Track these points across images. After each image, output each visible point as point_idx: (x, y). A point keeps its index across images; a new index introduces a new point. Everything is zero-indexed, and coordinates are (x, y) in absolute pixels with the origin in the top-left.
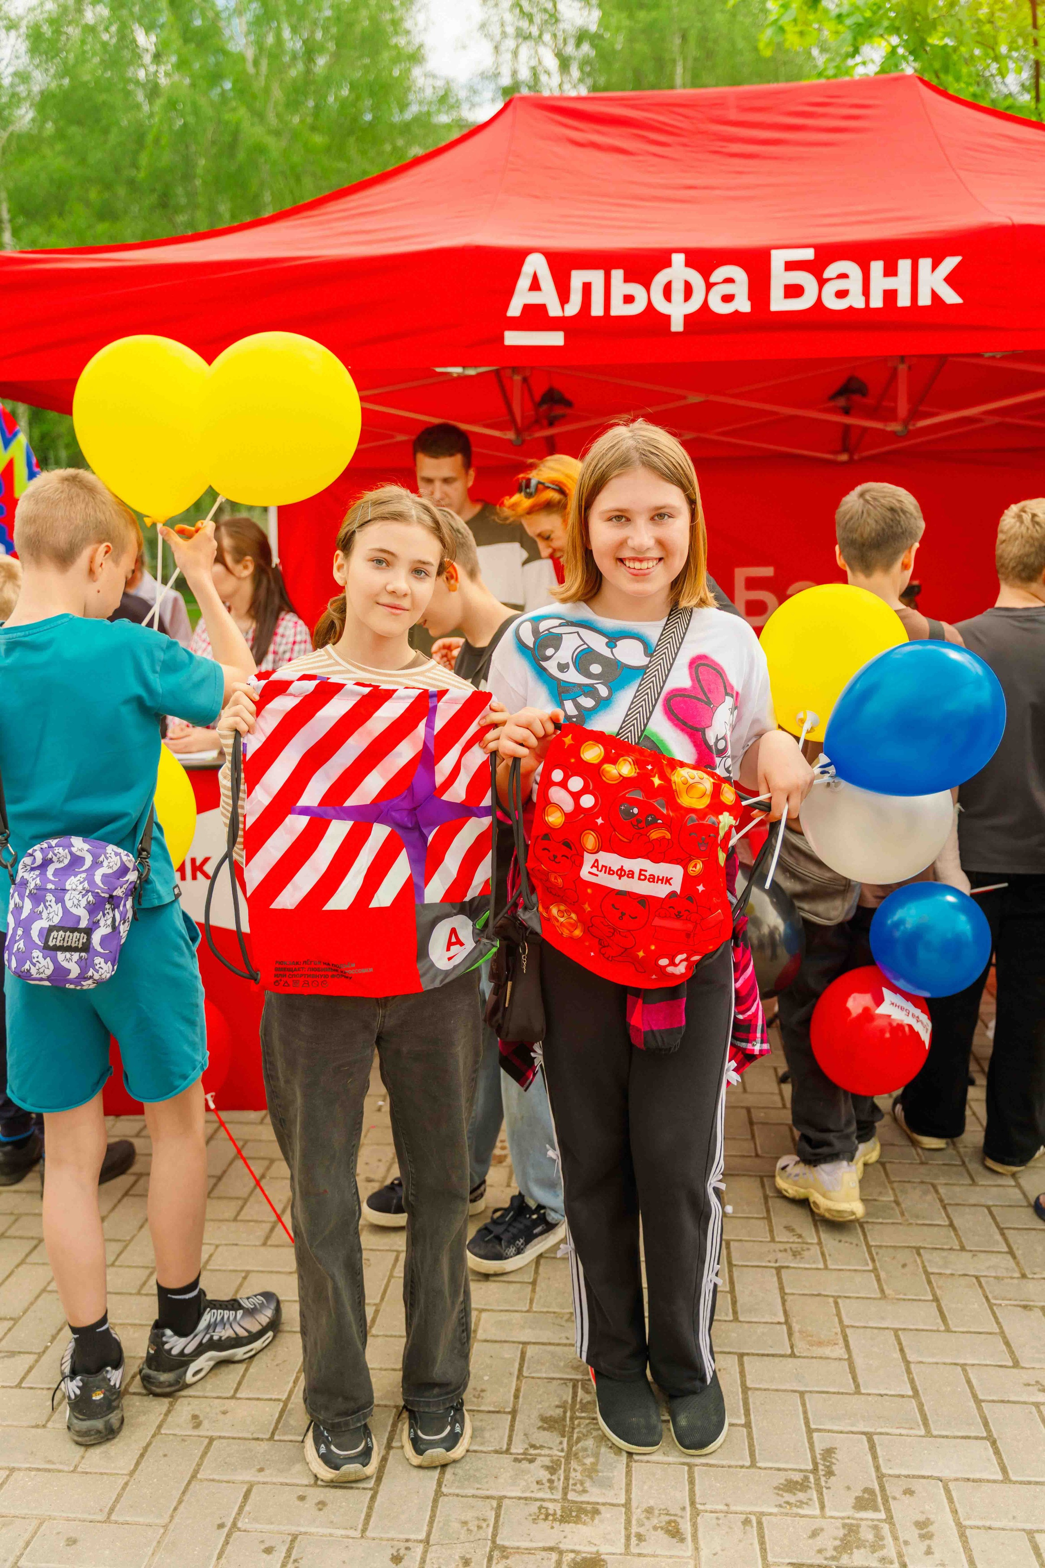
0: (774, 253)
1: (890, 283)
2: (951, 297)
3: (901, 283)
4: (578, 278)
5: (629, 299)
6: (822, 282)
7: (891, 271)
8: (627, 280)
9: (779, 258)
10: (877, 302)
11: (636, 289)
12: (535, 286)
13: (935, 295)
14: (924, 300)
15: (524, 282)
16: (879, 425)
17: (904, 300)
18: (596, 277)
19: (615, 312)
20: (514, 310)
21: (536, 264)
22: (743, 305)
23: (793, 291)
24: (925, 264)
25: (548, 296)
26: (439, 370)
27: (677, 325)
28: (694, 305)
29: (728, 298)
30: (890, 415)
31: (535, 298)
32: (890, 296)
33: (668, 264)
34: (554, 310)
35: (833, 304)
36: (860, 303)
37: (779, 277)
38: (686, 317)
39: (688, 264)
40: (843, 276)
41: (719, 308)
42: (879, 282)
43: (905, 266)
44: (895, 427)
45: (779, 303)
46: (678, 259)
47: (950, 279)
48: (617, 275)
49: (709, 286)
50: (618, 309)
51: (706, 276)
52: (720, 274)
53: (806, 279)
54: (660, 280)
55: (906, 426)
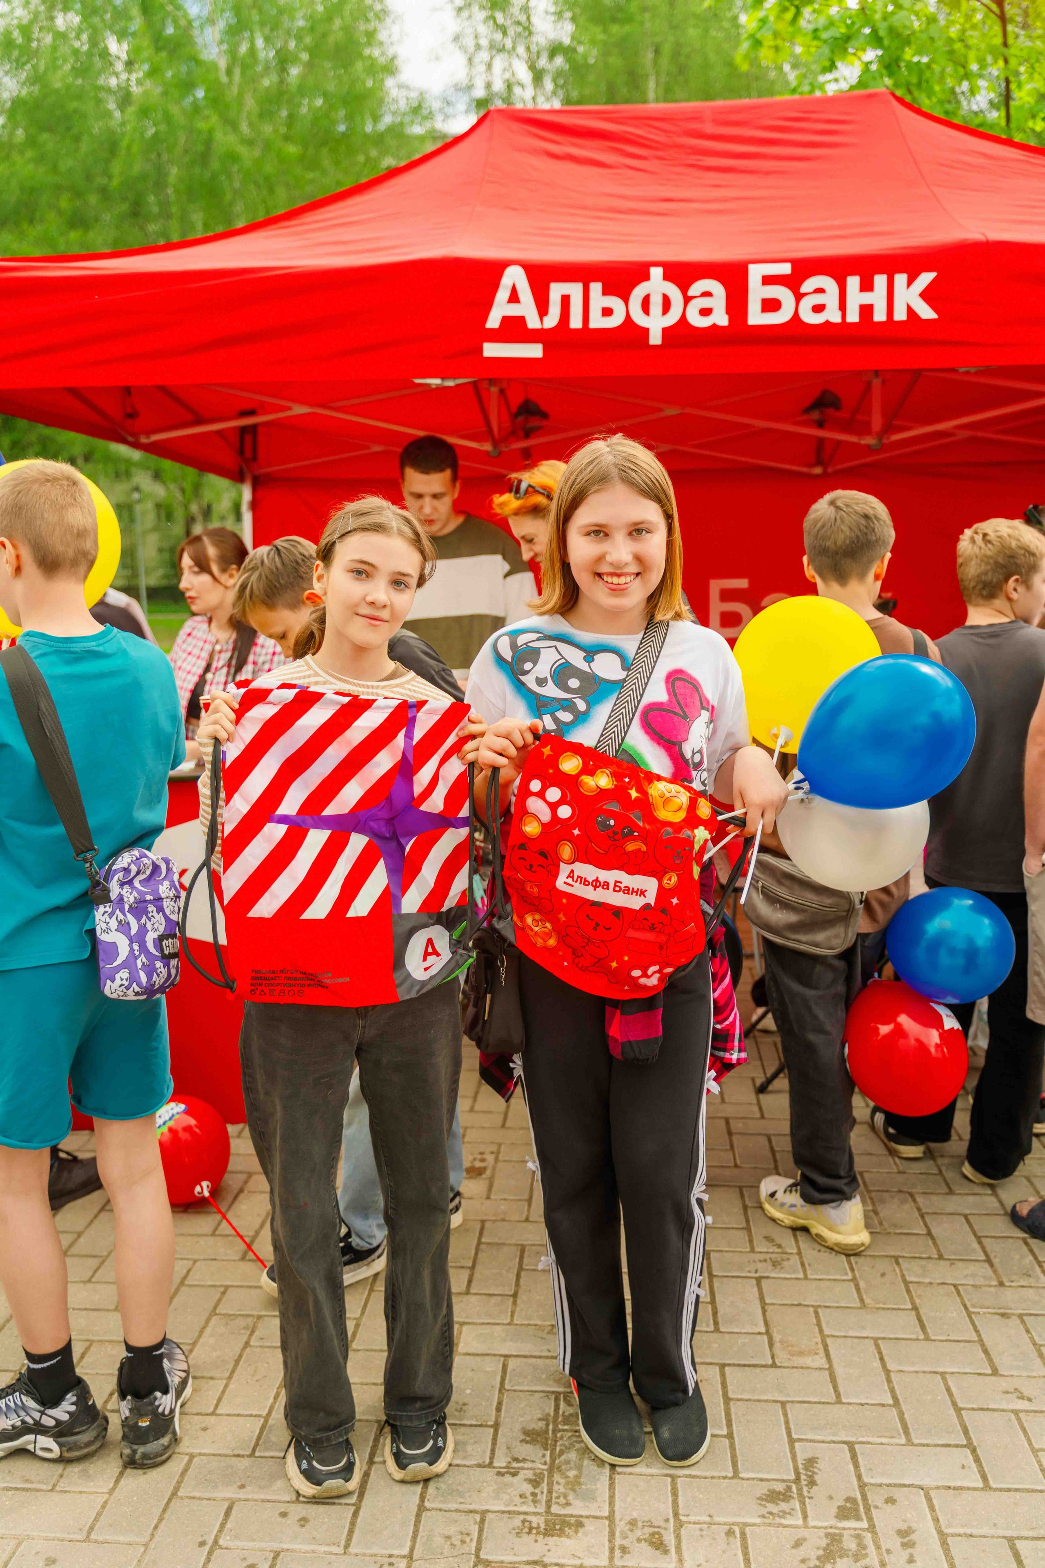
0: (751, 267)
1: (867, 298)
2: (926, 312)
3: (877, 298)
4: (557, 290)
5: (607, 312)
6: (799, 297)
7: (867, 286)
8: (606, 292)
9: (756, 273)
10: (853, 317)
11: (615, 303)
12: (514, 298)
13: (910, 311)
14: (900, 315)
15: (502, 295)
16: (853, 439)
17: (880, 316)
18: (574, 290)
19: (592, 325)
20: (493, 321)
21: (515, 276)
22: (721, 318)
23: (771, 305)
24: (901, 279)
25: (527, 309)
26: (417, 381)
27: (655, 339)
28: (672, 318)
29: (706, 312)
30: (865, 429)
31: (513, 310)
32: (866, 310)
33: (647, 277)
34: (533, 322)
35: (810, 318)
36: (836, 318)
37: (757, 292)
38: (665, 330)
39: (666, 277)
40: (820, 291)
41: (697, 321)
42: (856, 298)
43: (880, 281)
44: (870, 441)
45: (756, 317)
46: (656, 273)
47: (925, 295)
48: (596, 288)
49: (687, 300)
50: (597, 322)
51: (684, 289)
52: (696, 288)
53: (783, 294)
54: (638, 293)
55: (880, 440)
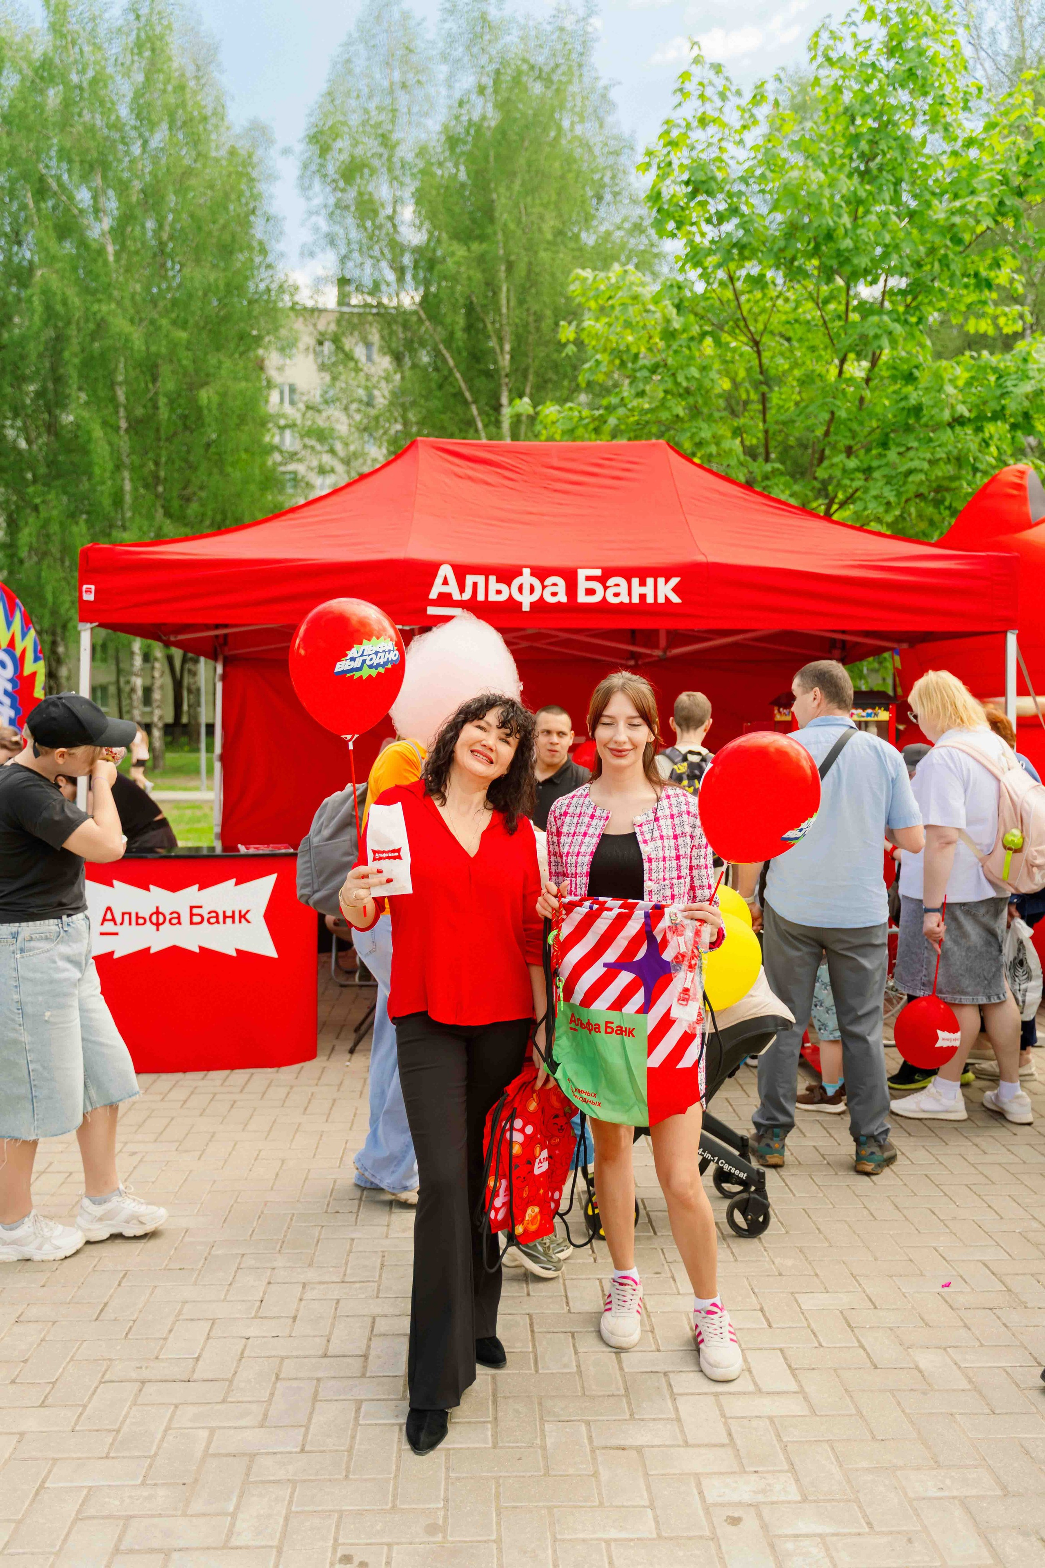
0: (580, 571)
1: (643, 590)
2: (675, 599)
3: (648, 590)
4: (470, 579)
5: (499, 592)
6: (606, 588)
7: (643, 583)
8: (498, 581)
9: (582, 574)
10: (636, 600)
11: (503, 587)
12: (445, 582)
13: (667, 598)
14: (661, 600)
15: (439, 580)
16: (648, 651)
17: (650, 600)
18: (480, 579)
19: (490, 599)
20: (433, 595)
21: (446, 571)
22: (562, 598)
23: (590, 592)
24: (661, 581)
25: (453, 588)
27: (526, 608)
28: (535, 597)
29: (554, 594)
30: (656, 646)
31: (445, 589)
32: (643, 597)
33: (520, 574)
34: (456, 596)
35: (612, 600)
36: (626, 600)
37: (582, 585)
38: (532, 604)
39: (532, 574)
40: (617, 585)
41: (550, 599)
42: (637, 590)
43: (650, 581)
44: (658, 653)
45: (582, 598)
46: (526, 571)
47: (675, 590)
48: (492, 579)
49: (544, 587)
50: (493, 597)
51: (542, 581)
52: (549, 581)
53: (597, 586)
54: (516, 583)
55: (665, 652)
